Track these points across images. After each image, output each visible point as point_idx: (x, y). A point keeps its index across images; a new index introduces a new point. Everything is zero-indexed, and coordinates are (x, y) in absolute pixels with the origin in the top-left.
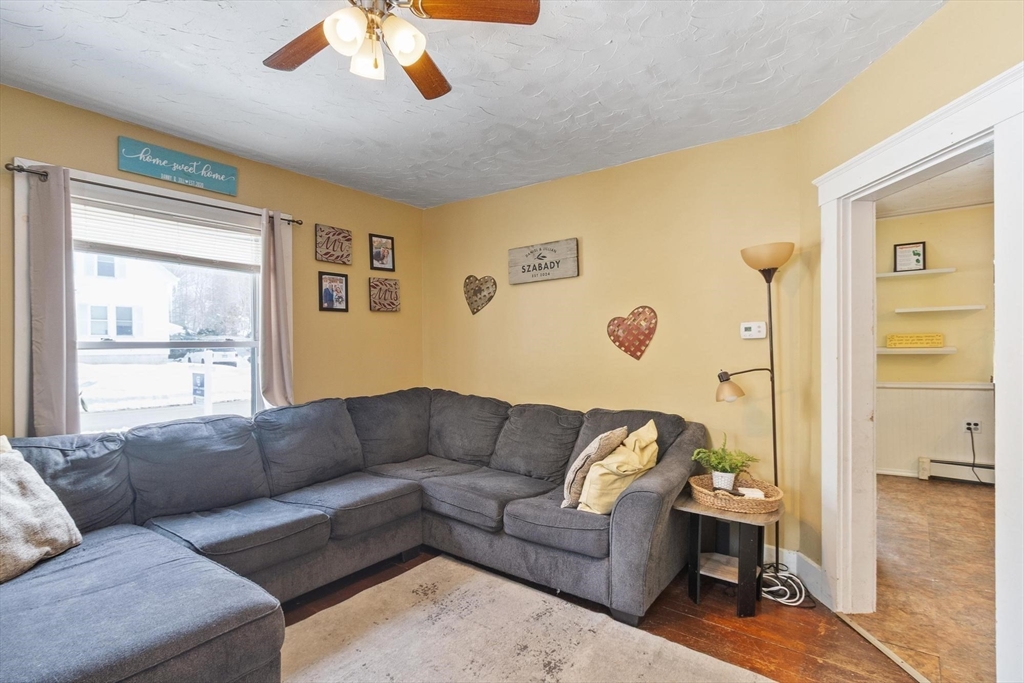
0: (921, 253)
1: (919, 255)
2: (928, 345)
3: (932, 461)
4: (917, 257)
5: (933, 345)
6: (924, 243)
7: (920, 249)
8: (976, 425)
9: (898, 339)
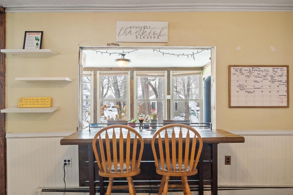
0: (40, 39)
1: (38, 40)
2: (41, 106)
3: (44, 190)
4: (37, 42)
5: (45, 106)
6: (42, 32)
7: (39, 36)
8: (69, 161)
9: (24, 101)
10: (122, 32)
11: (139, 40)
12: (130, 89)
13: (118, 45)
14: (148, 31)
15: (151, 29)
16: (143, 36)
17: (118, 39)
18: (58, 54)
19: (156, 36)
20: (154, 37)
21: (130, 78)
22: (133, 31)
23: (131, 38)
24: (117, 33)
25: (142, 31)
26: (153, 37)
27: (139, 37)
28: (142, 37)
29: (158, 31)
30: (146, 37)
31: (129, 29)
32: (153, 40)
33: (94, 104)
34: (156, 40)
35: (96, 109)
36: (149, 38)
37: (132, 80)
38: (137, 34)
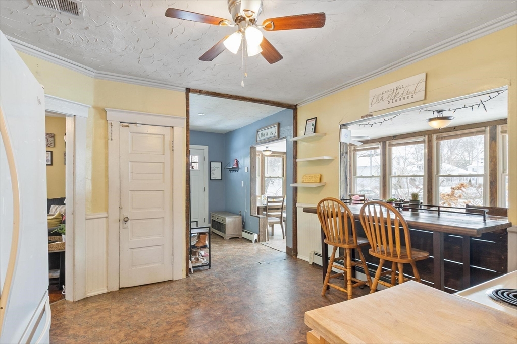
1: (313, 125)
4: (313, 127)
5: (316, 182)
6: (316, 118)
7: (314, 122)
9: (305, 177)
10: (375, 100)
11: (391, 105)
12: (490, 157)
13: (372, 116)
14: (400, 91)
15: (404, 89)
16: (395, 99)
17: (370, 110)
18: (325, 134)
19: (410, 95)
20: (408, 98)
21: (490, 139)
22: (385, 96)
23: (384, 105)
24: (370, 103)
25: (394, 94)
26: (406, 98)
27: (391, 101)
28: (394, 101)
29: (412, 89)
30: (398, 99)
31: (381, 96)
32: (407, 101)
33: (428, 181)
34: (411, 100)
35: (431, 189)
36: (402, 99)
37: (494, 141)
38: (389, 98)
